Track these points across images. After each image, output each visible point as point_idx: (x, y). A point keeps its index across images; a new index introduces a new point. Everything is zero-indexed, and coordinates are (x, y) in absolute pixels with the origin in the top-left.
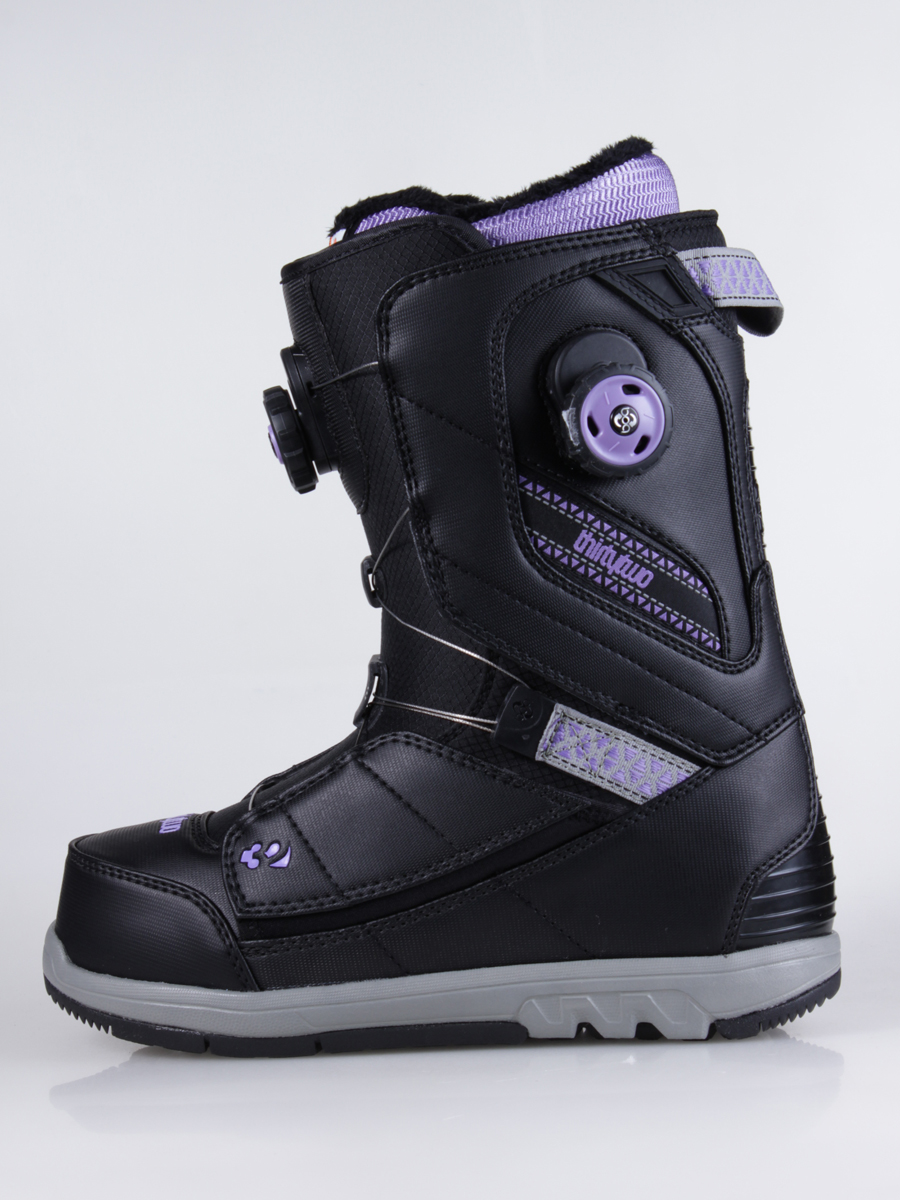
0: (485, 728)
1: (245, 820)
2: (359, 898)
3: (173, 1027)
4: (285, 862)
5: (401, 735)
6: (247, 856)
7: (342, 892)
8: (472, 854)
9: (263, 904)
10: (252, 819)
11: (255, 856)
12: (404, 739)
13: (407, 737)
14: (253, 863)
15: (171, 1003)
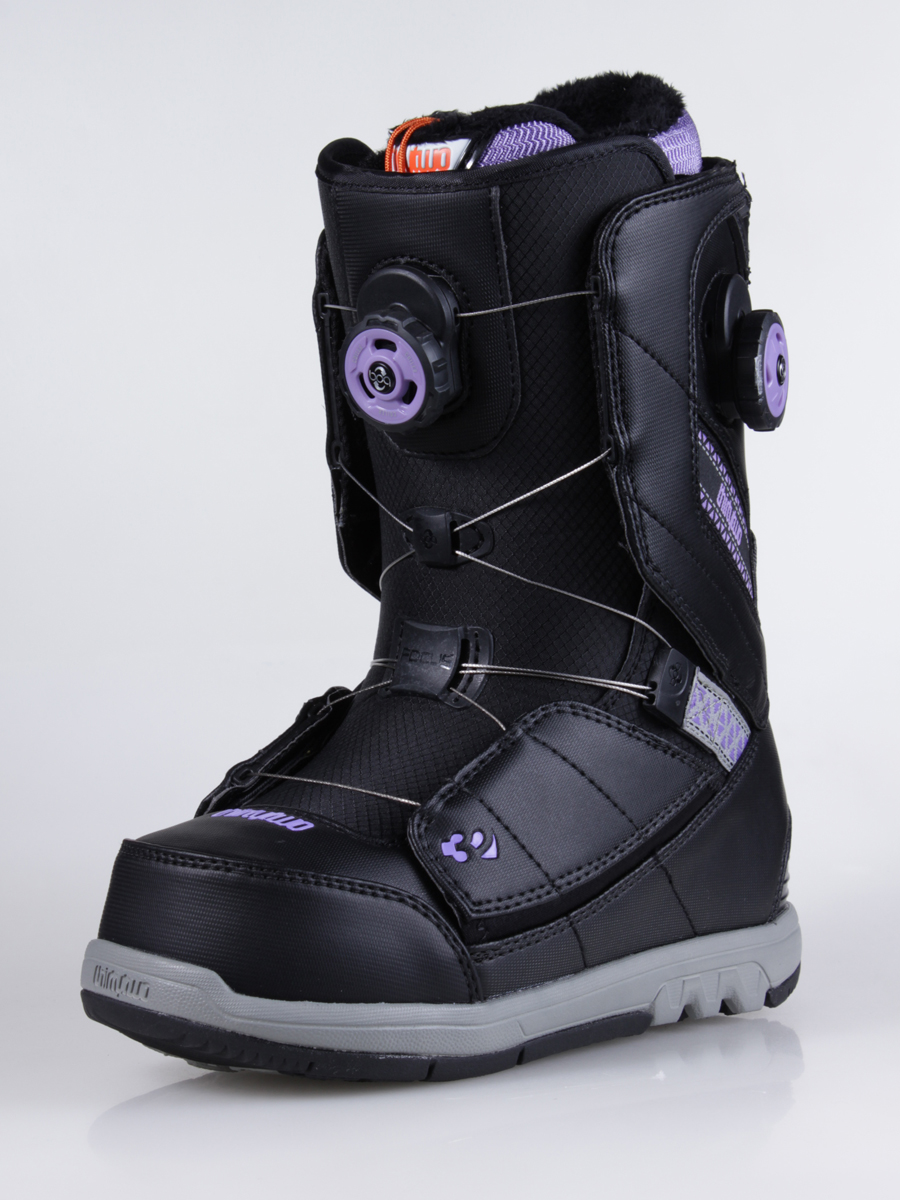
0: (639, 694)
1: (432, 808)
2: (568, 887)
3: (397, 1054)
4: (492, 852)
5: (566, 706)
6: (448, 849)
7: (553, 881)
8: (647, 831)
9: (489, 902)
10: (440, 806)
11: (459, 847)
12: (569, 709)
13: (572, 706)
14: (461, 856)
15: (404, 1025)
